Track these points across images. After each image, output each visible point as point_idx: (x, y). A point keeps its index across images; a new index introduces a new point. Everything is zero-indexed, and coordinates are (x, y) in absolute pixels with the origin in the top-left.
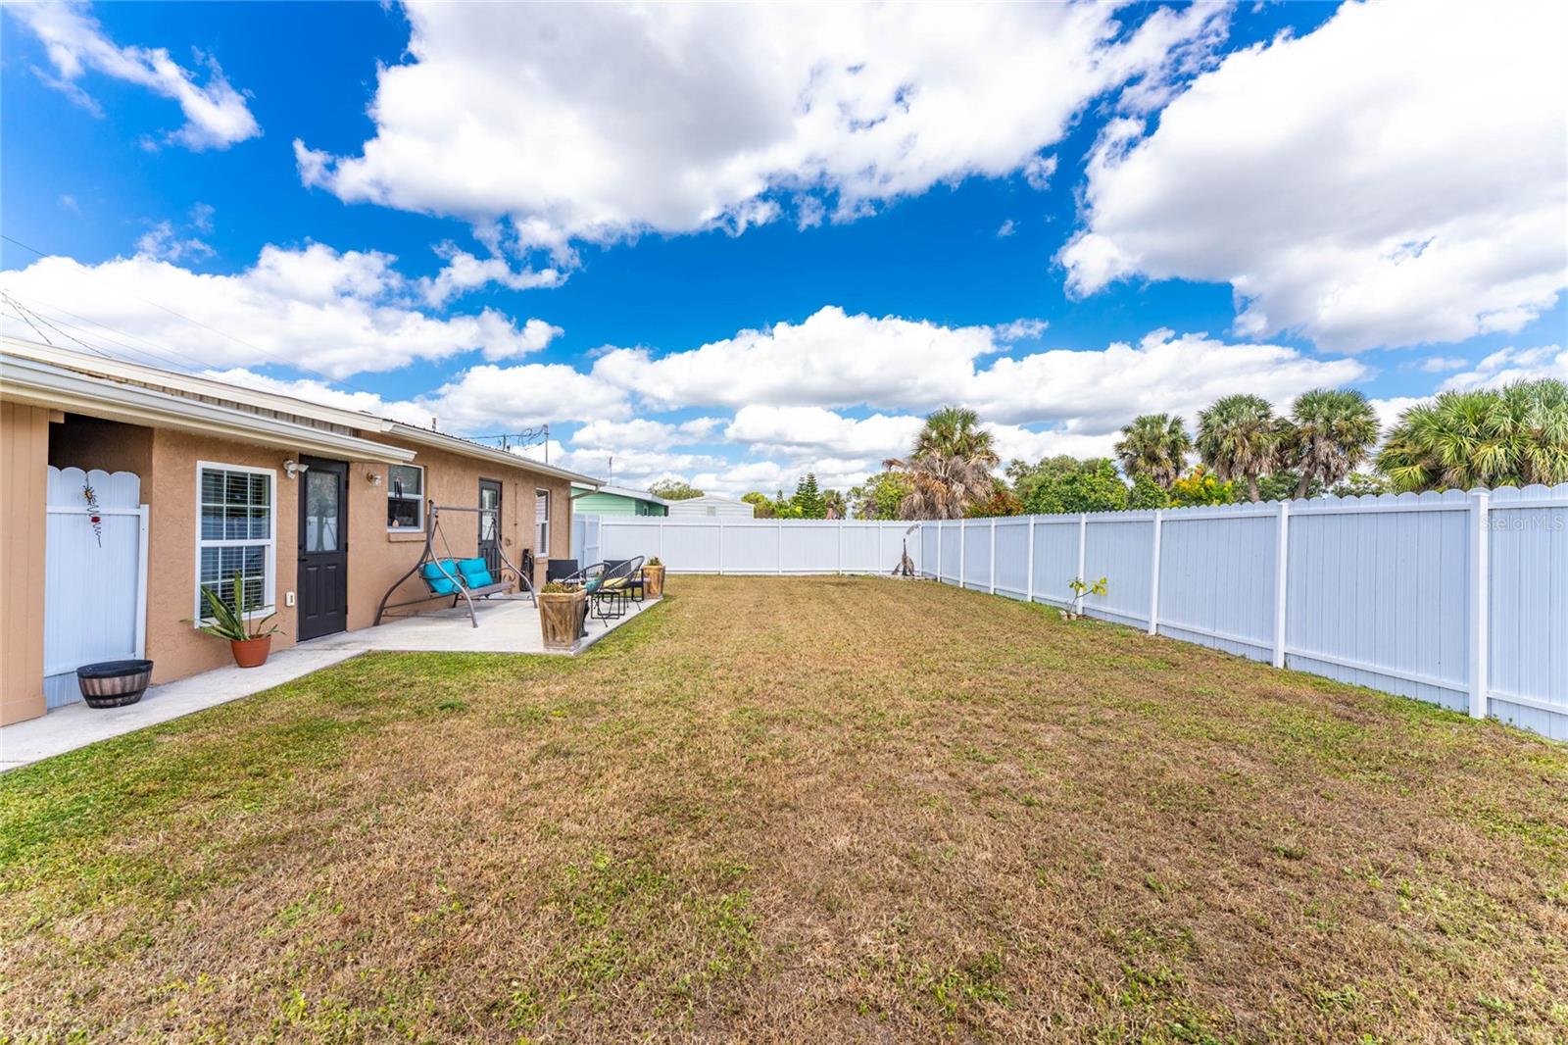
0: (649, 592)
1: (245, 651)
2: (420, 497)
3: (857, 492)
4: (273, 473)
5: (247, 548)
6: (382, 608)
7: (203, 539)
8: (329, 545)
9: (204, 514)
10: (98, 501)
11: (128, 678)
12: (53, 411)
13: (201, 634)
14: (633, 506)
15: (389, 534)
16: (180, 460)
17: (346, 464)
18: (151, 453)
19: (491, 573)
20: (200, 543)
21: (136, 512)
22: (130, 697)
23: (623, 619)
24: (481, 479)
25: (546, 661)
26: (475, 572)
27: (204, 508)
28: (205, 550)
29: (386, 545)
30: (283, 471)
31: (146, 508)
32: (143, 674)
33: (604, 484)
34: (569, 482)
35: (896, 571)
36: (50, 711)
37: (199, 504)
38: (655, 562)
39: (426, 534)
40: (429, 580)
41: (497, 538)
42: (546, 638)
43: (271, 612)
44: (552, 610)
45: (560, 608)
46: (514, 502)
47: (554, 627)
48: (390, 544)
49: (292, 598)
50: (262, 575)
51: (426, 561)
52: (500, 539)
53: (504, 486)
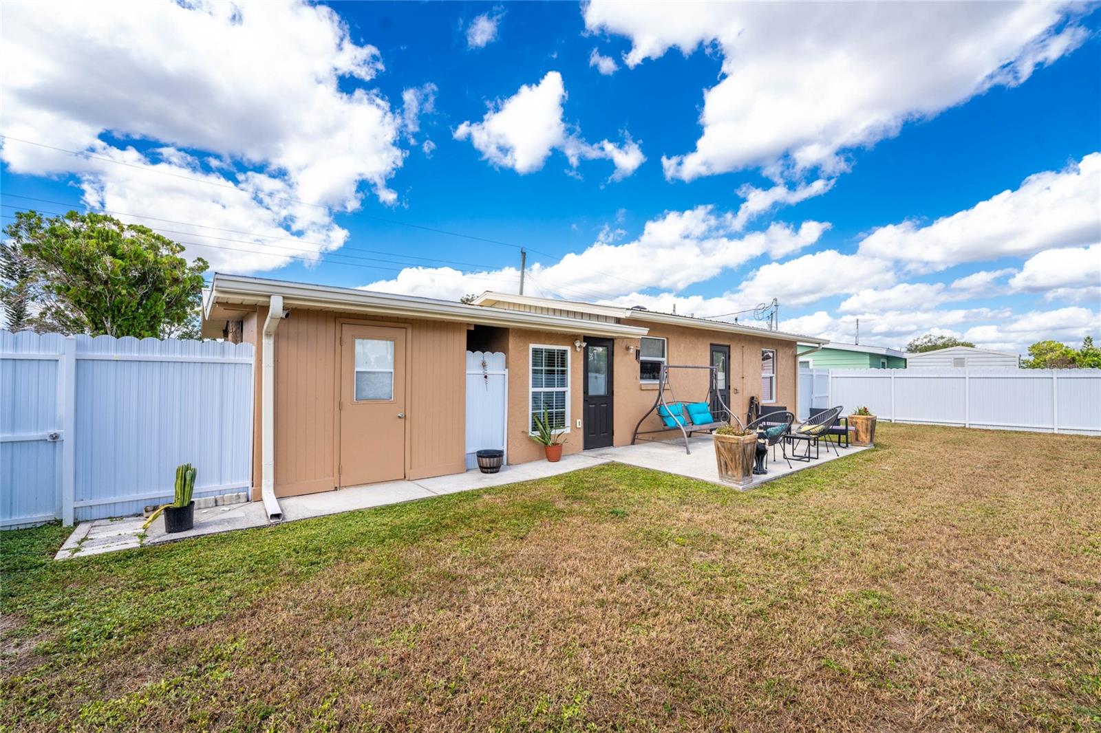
0: (857, 439)
1: (551, 452)
2: (664, 359)
4: (568, 348)
5: (556, 392)
6: (636, 433)
7: (533, 387)
8: (602, 391)
9: (533, 373)
10: (488, 367)
11: (492, 459)
12: (468, 324)
13: (531, 439)
14: (867, 360)
15: (641, 385)
16: (521, 344)
17: (612, 340)
18: (508, 341)
19: (713, 414)
20: (531, 390)
21: (503, 373)
22: (494, 469)
23: (813, 463)
24: (711, 345)
25: (715, 490)
26: (699, 413)
27: (533, 370)
28: (534, 393)
29: (639, 392)
30: (573, 346)
31: (507, 370)
32: (498, 459)
33: (828, 342)
34: (796, 342)
36: (468, 470)
37: (531, 368)
38: (865, 411)
39: (660, 384)
40: (662, 417)
41: (728, 388)
42: (720, 471)
43: (567, 430)
44: (725, 449)
45: (731, 448)
46: (741, 361)
47: (726, 463)
48: (642, 392)
49: (580, 423)
50: (564, 408)
51: (659, 403)
52: (729, 388)
53: (731, 349)
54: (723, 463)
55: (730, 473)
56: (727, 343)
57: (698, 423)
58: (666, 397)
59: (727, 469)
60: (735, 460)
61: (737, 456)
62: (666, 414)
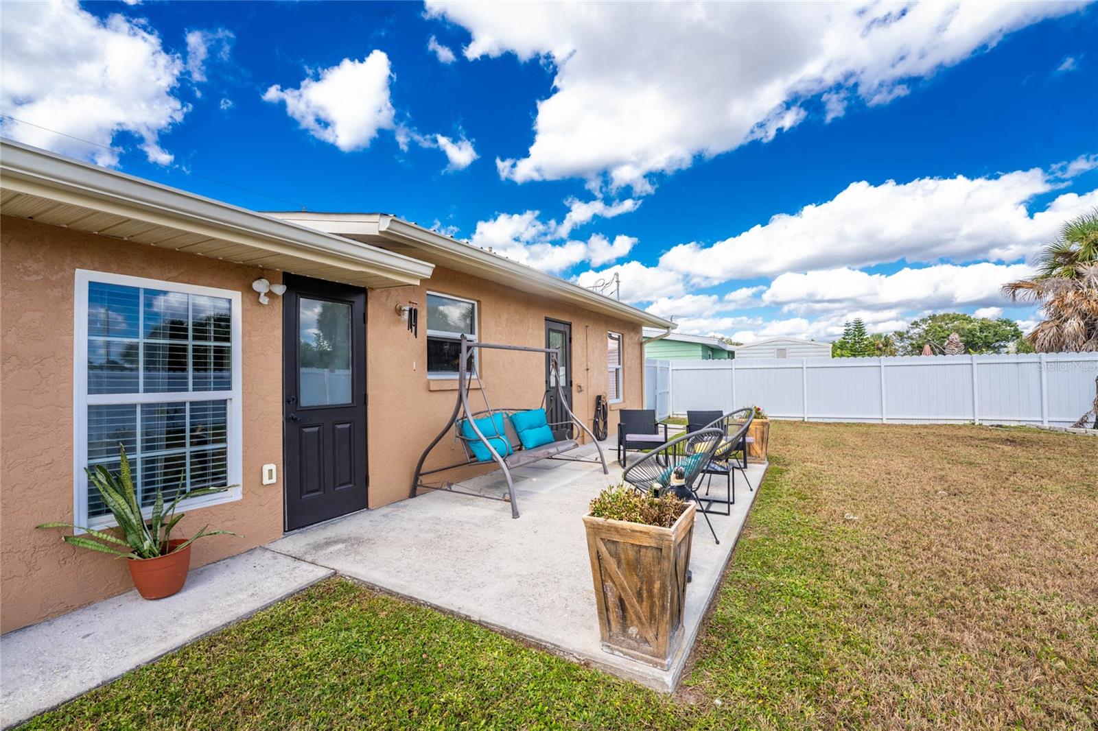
2: (473, 337)
3: (900, 335)
4: (236, 297)
6: (418, 474)
7: (91, 391)
8: (336, 395)
9: (93, 352)
14: (699, 351)
15: (429, 381)
17: (360, 286)
19: (552, 427)
20: (85, 399)
24: (547, 319)
26: (531, 428)
28: (93, 410)
29: (425, 394)
30: (248, 290)
34: (640, 325)
35: (1081, 423)
37: (82, 337)
39: (461, 380)
40: (466, 442)
41: (569, 384)
42: (605, 621)
43: (233, 495)
44: (619, 563)
45: (638, 560)
46: (585, 345)
47: (621, 600)
48: (431, 394)
49: (272, 472)
50: (224, 441)
51: (460, 416)
52: (571, 385)
53: (573, 328)
54: (612, 600)
55: (633, 630)
56: (566, 319)
57: (531, 445)
58: (473, 404)
59: (624, 618)
60: (651, 596)
61: (657, 585)
62: (474, 437)
